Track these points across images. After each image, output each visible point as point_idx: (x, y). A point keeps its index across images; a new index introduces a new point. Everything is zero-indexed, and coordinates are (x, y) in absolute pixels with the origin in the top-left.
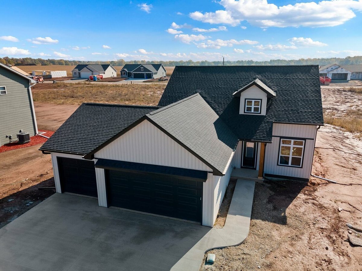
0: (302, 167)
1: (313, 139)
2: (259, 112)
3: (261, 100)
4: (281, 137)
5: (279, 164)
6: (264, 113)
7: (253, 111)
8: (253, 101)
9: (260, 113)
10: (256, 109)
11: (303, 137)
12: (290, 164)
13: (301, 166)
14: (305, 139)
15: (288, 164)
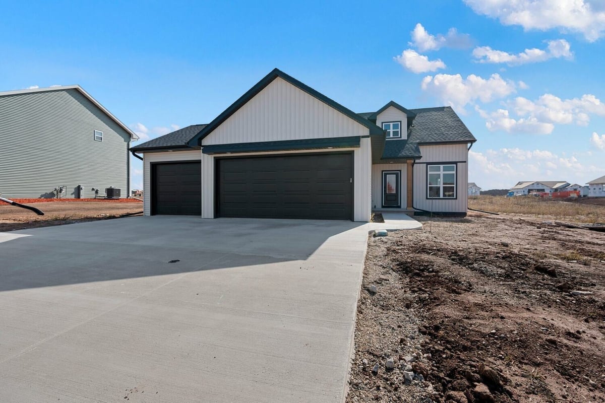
0: (456, 199)
1: (465, 162)
2: (399, 136)
3: (401, 122)
4: (428, 164)
5: (428, 197)
6: (404, 136)
7: (391, 136)
8: (391, 124)
9: (401, 137)
10: (395, 133)
11: (454, 160)
12: (441, 196)
13: (455, 197)
14: (456, 163)
15: (439, 197)
